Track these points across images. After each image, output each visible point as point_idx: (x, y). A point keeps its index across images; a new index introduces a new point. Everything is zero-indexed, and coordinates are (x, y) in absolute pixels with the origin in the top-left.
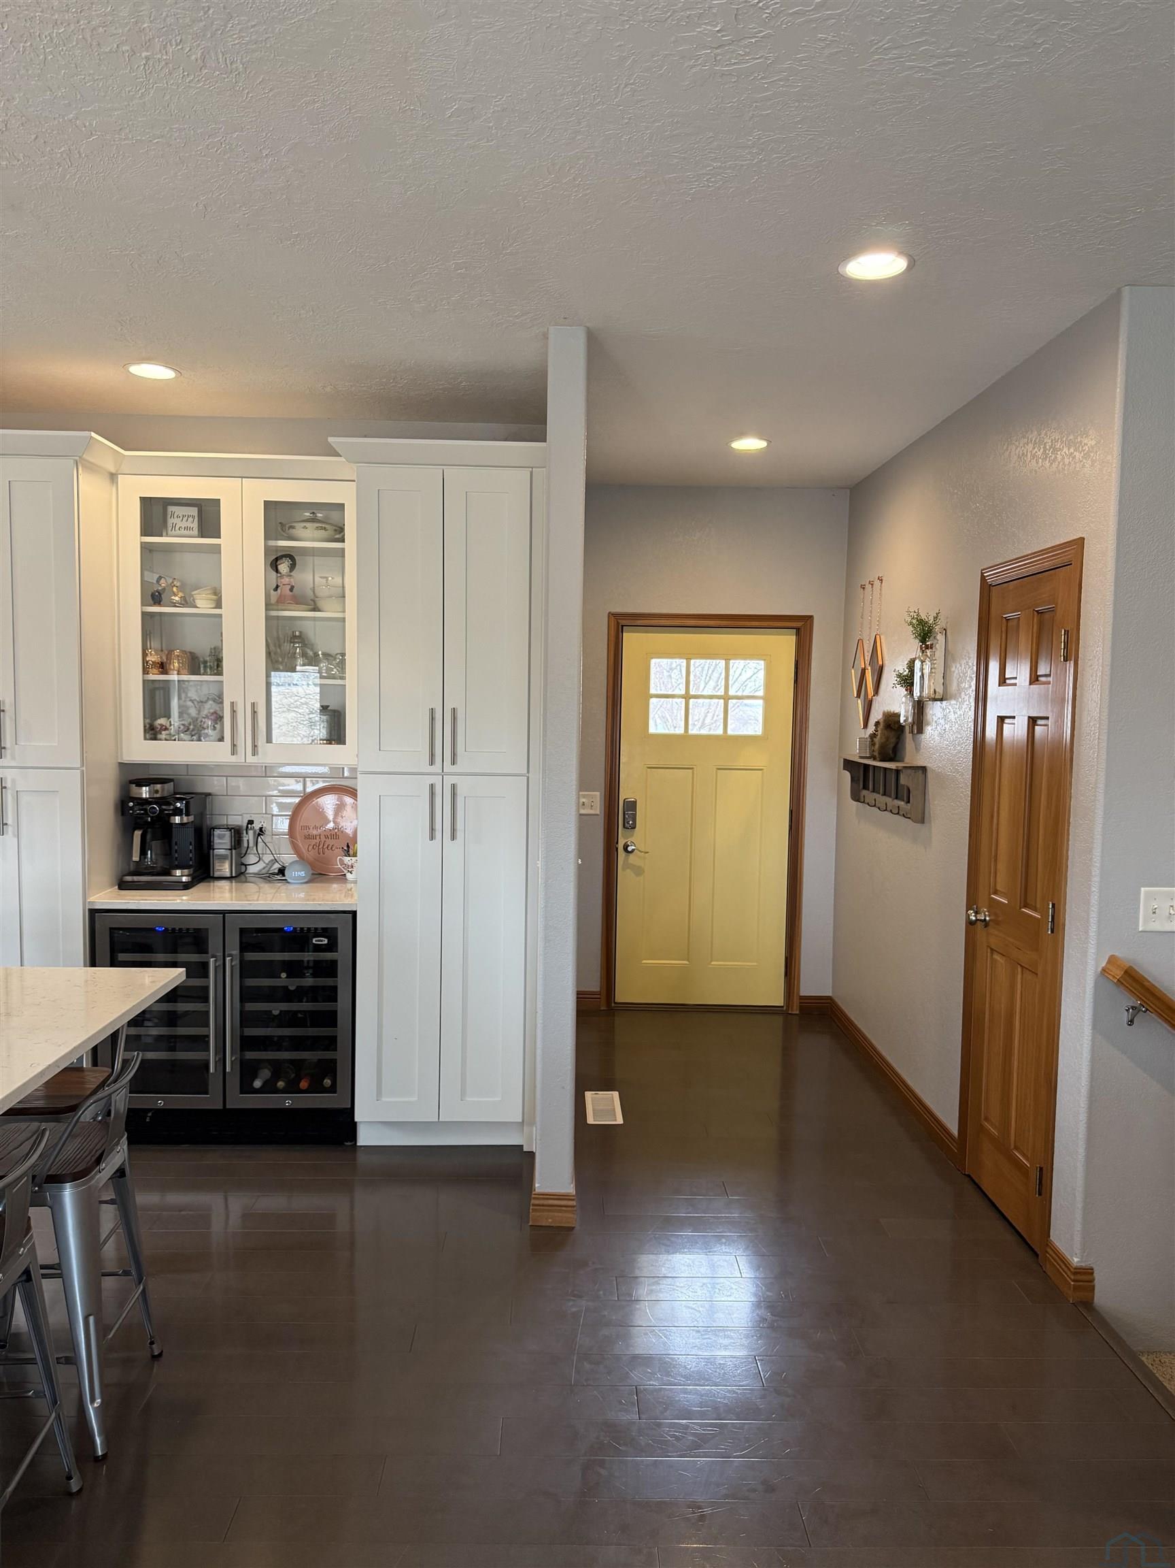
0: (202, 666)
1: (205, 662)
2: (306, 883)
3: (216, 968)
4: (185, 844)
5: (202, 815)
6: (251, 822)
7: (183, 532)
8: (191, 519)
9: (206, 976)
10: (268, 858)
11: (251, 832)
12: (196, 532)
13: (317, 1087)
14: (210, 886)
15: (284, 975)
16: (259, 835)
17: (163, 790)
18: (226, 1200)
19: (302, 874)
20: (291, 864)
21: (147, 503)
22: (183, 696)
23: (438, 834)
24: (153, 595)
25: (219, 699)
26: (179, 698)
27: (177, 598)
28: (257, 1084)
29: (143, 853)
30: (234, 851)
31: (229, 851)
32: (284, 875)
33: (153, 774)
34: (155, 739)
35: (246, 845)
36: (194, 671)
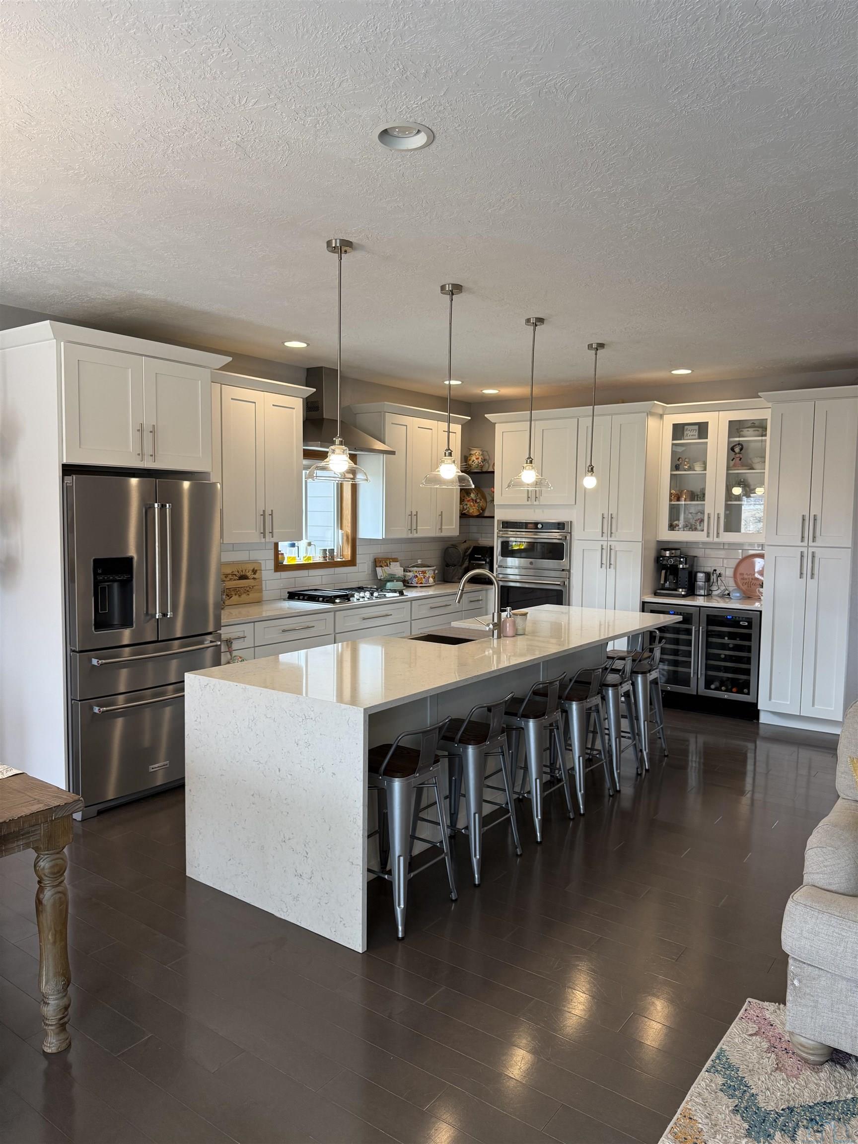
0: (696, 497)
1: (698, 495)
2: (740, 599)
3: (695, 631)
4: (684, 577)
5: (692, 566)
6: (715, 570)
7: (691, 437)
8: (695, 431)
9: (691, 635)
10: (723, 588)
11: (715, 575)
12: (697, 437)
13: (740, 692)
14: (694, 598)
15: (726, 638)
16: (719, 576)
17: (675, 553)
18: (696, 737)
19: (738, 595)
20: (733, 590)
21: (675, 426)
22: (687, 512)
23: (805, 575)
24: (676, 466)
25: (703, 513)
26: (685, 513)
27: (686, 467)
28: (713, 686)
29: (665, 581)
30: (706, 583)
31: (704, 583)
32: (730, 596)
33: (671, 546)
34: (673, 530)
35: (712, 581)
36: (692, 499)
